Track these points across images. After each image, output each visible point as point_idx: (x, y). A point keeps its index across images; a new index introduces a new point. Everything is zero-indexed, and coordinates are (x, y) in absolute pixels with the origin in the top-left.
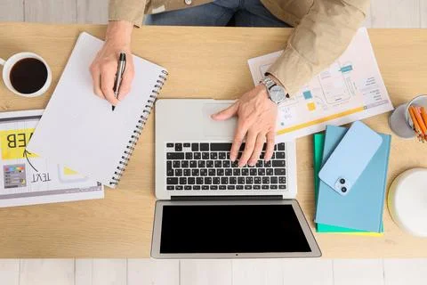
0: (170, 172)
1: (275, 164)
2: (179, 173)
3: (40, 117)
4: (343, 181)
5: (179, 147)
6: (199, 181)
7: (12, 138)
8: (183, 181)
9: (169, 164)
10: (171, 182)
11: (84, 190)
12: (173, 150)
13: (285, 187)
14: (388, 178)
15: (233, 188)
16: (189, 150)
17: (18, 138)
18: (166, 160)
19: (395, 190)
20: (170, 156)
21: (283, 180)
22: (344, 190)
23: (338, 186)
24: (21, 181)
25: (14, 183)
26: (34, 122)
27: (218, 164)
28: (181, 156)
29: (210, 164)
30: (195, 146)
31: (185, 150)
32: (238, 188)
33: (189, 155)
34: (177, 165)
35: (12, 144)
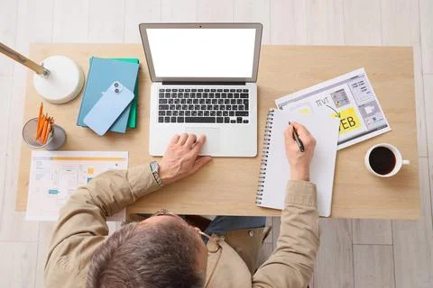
0: (246, 102)
1: (166, 107)
2: (239, 101)
3: (338, 144)
4: (117, 91)
5: (239, 121)
6: (224, 95)
7: (352, 123)
8: (237, 96)
9: (247, 108)
10: (245, 95)
11: (290, 101)
12: (244, 118)
13: (160, 90)
14: (82, 97)
15: (199, 90)
16: (232, 118)
17: (348, 125)
18: (249, 111)
19: (78, 88)
20: (246, 114)
21: (161, 95)
22: (116, 85)
23: (121, 87)
24: (335, 96)
25: (339, 94)
26: (341, 139)
27: (209, 107)
28: (237, 114)
29: (216, 107)
30: (227, 121)
31: (235, 118)
32: (195, 90)
33: (232, 114)
34: (241, 107)
35: (350, 119)
